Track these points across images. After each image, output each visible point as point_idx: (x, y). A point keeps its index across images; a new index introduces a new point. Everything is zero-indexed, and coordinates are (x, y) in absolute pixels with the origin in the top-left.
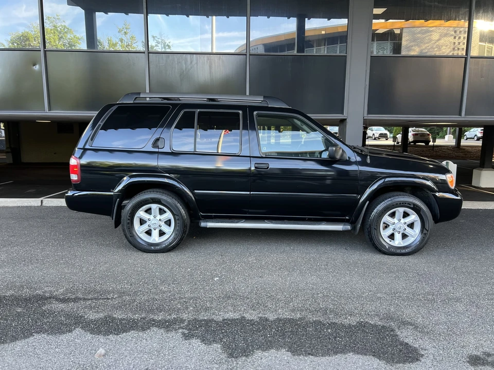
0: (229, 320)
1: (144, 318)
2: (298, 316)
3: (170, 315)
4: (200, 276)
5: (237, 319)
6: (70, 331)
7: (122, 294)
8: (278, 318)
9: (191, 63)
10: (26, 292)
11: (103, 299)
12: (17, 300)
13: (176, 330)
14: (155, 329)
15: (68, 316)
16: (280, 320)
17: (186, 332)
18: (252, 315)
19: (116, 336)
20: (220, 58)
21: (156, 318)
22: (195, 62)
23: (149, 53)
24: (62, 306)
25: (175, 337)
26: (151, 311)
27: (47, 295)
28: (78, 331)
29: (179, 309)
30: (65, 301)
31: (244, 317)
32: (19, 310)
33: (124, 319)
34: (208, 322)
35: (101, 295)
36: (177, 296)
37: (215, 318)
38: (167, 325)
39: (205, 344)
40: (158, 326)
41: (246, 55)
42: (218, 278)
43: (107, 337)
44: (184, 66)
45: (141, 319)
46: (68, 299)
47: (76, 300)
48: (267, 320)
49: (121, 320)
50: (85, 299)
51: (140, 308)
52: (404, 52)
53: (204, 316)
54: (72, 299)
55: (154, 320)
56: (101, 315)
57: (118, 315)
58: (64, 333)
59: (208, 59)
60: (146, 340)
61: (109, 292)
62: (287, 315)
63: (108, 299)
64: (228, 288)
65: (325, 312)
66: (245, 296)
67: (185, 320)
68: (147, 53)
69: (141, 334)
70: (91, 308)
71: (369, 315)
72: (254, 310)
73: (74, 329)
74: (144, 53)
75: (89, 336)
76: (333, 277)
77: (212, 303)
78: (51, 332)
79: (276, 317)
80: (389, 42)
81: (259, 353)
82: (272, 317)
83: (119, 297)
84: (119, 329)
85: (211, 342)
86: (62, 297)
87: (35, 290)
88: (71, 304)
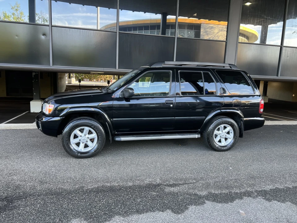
1: (231, 192)
3: (240, 189)
11: (190, 183)
17: (264, 198)
18: (279, 186)
31: (277, 188)
32: (155, 193)
33: (221, 193)
34: (266, 192)
35: (185, 181)
37: (265, 189)
39: (282, 203)
43: (229, 204)
45: (229, 193)
47: (175, 185)
50: (180, 184)
52: (201, 38)
55: (237, 193)
63: (193, 183)
69: (243, 201)
73: (204, 201)
78: (195, 204)
80: (193, 30)
83: (197, 182)
84: (227, 199)
85: (283, 201)
86: (165, 184)
87: (143, 181)
88: (178, 188)
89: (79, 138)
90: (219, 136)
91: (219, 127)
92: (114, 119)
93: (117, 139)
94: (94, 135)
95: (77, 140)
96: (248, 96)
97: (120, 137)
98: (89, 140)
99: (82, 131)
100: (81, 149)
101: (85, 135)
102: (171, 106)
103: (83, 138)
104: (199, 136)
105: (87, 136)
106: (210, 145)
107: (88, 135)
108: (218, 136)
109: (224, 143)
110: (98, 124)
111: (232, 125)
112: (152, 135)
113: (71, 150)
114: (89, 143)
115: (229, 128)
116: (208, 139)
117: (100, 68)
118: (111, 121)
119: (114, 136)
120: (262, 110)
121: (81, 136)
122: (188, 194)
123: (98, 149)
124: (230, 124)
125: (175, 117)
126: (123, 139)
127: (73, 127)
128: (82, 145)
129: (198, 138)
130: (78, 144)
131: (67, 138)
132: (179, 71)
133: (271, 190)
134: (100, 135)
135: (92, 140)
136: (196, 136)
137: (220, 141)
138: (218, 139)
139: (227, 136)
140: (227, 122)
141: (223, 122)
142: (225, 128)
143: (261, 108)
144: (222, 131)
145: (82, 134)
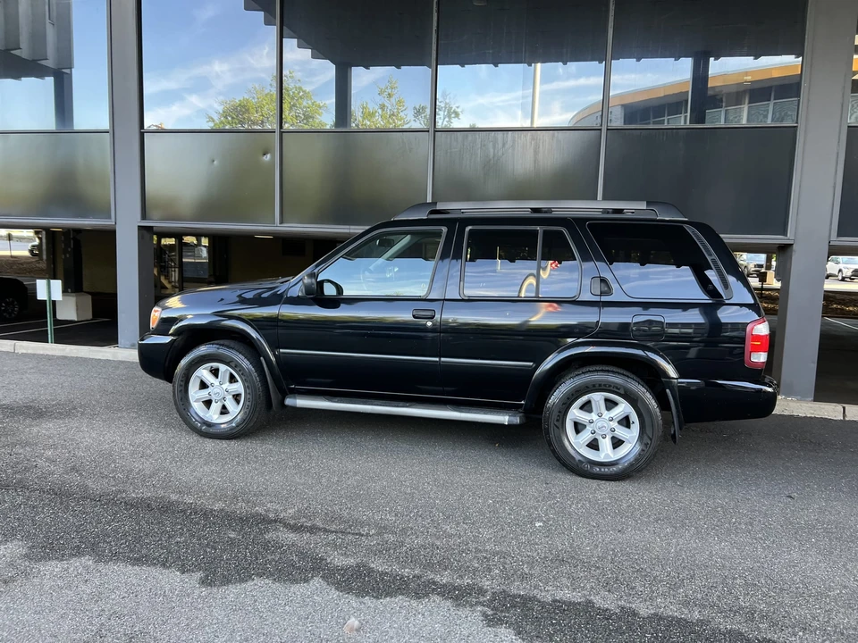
0: (564, 602)
1: (419, 577)
2: (696, 615)
3: (461, 577)
4: (509, 514)
5: (579, 604)
6: (306, 581)
7: (382, 529)
8: (656, 615)
9: (504, 145)
10: (241, 508)
11: (353, 534)
12: (228, 519)
13: (471, 606)
14: (437, 599)
15: (302, 555)
16: (661, 618)
17: (490, 612)
18: (606, 601)
19: (375, 600)
20: (553, 136)
21: (438, 579)
22: (509, 142)
23: (435, 131)
24: (292, 537)
25: (470, 620)
26: (429, 566)
27: (271, 516)
28: (317, 582)
29: (476, 570)
30: (296, 529)
31: (590, 602)
32: (233, 535)
33: (386, 573)
34: (526, 602)
35: (350, 527)
36: (472, 546)
37: (540, 595)
38: (458, 595)
40: (442, 594)
41: (600, 130)
42: (541, 524)
43: (362, 599)
44: (492, 150)
45: (414, 577)
46: (302, 526)
47: (313, 530)
48: (635, 614)
49: (383, 574)
50: (326, 531)
51: (411, 558)
53: (518, 588)
54: (307, 527)
55: (434, 583)
56: (351, 561)
57: (378, 565)
58: (295, 581)
59: (533, 139)
60: (423, 615)
61: (362, 524)
62: (673, 611)
63: (362, 535)
64: (561, 543)
65: (750, 615)
66: (592, 563)
67: (486, 591)
68: (432, 131)
69: (414, 603)
70: (336, 547)
71: (842, 634)
72: (609, 591)
73: (312, 577)
74: (428, 131)
75: (334, 593)
76: (764, 548)
77: (533, 567)
78: (278, 577)
79: (652, 612)
82: (644, 610)
83: (379, 534)
84: (379, 589)
86: (293, 522)
88: (306, 536)
89: (210, 389)
90: (589, 428)
91: (584, 399)
92: (281, 350)
93: (289, 401)
94: (238, 387)
95: (204, 394)
96: (699, 306)
97: (295, 398)
98: (229, 398)
99: (215, 372)
100: (213, 415)
101: (221, 384)
102: (429, 324)
103: (216, 391)
104: (517, 420)
105: (227, 385)
106: (554, 452)
107: (228, 383)
108: (587, 428)
109: (606, 453)
110: (245, 360)
111: (629, 398)
114: (230, 404)
115: (624, 408)
116: (547, 431)
118: (274, 355)
119: (285, 393)
120: (760, 358)
121: (212, 385)
123: (243, 420)
124: (622, 392)
125: (440, 357)
126: (302, 403)
127: (193, 361)
128: (216, 408)
129: (510, 426)
130: (207, 404)
131: (182, 385)
132: (468, 228)
134: (248, 387)
135: (236, 398)
136: (503, 419)
137: (594, 445)
138: (586, 436)
139: (621, 432)
140: (610, 386)
141: (594, 386)
142: (610, 404)
143: (757, 349)
144: (600, 415)
145: (215, 382)
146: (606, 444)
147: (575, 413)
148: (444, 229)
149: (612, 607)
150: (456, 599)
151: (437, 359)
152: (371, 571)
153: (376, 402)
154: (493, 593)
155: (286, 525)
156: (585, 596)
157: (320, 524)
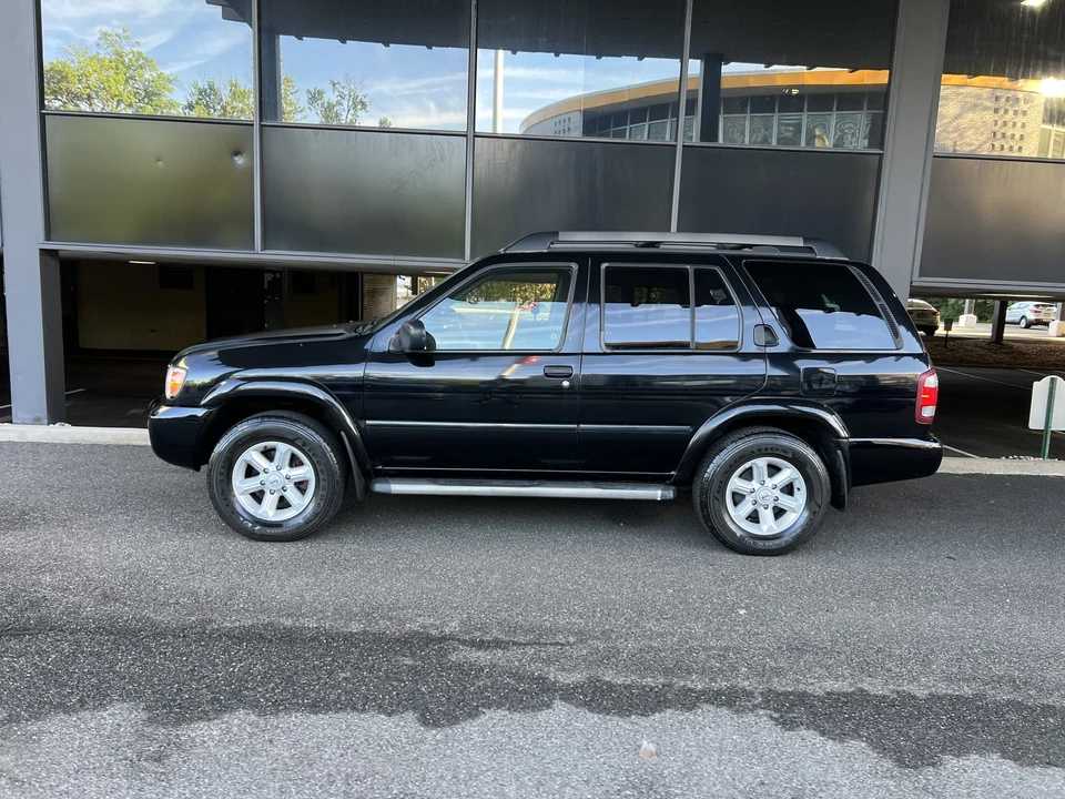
0: (838, 694)
1: (670, 685)
2: (968, 690)
3: (712, 680)
4: (702, 604)
5: (853, 693)
6: (547, 706)
7: (582, 637)
8: (932, 694)
11: (551, 644)
13: (751, 710)
14: (706, 707)
17: (776, 715)
18: (875, 687)
19: (644, 719)
21: (690, 685)
24: (482, 657)
25: (761, 725)
27: (434, 632)
30: (479, 645)
31: (862, 690)
32: (409, 662)
33: (629, 685)
34: (802, 698)
35: (540, 636)
37: (810, 689)
38: (731, 700)
39: (834, 740)
40: (710, 702)
41: (675, 146)
42: (745, 611)
43: (629, 719)
45: (663, 686)
46: (482, 641)
47: (498, 644)
49: (627, 687)
50: (515, 643)
51: (639, 663)
53: (778, 685)
54: (489, 642)
55: (692, 690)
56: (579, 677)
57: (611, 677)
58: (536, 708)
61: (552, 632)
62: (943, 689)
63: (562, 645)
64: (781, 630)
66: (829, 648)
67: (752, 692)
68: (471, 135)
69: (689, 716)
70: (548, 662)
72: (870, 676)
73: (550, 700)
74: (466, 136)
75: (594, 718)
77: (776, 660)
78: (511, 706)
79: (927, 692)
81: (951, 762)
83: (581, 642)
84: (637, 704)
85: (841, 737)
86: (467, 638)
87: (401, 622)
88: (500, 653)
89: (262, 476)
90: (749, 499)
91: (747, 465)
92: (368, 422)
93: (379, 487)
94: (306, 471)
95: (253, 484)
96: (870, 357)
97: (389, 483)
98: (290, 486)
99: (269, 454)
100: (268, 511)
101: (279, 469)
102: (566, 384)
103: (271, 479)
104: (670, 494)
105: (286, 471)
107: (288, 468)
108: (747, 498)
109: (768, 526)
110: (317, 436)
111: (799, 463)
112: (500, 482)
113: (234, 511)
114: (292, 495)
115: (789, 473)
116: (704, 505)
117: (409, 258)
118: (358, 428)
119: (371, 475)
120: (928, 412)
121: (265, 471)
122: (512, 675)
123: (315, 515)
124: (790, 455)
125: (578, 423)
126: (399, 488)
128: (270, 501)
129: (664, 502)
130: (258, 496)
131: (221, 474)
132: (604, 266)
133: (828, 694)
134: (322, 471)
135: (301, 486)
136: (656, 493)
137: (754, 517)
138: (746, 508)
139: (785, 501)
140: (777, 450)
141: (760, 450)
142: (774, 470)
143: (926, 403)
144: (763, 483)
145: (271, 467)
146: (767, 515)
147: (735, 483)
148: (575, 266)
149: (886, 693)
150: (730, 704)
151: (575, 426)
152: (611, 686)
153: (494, 482)
154: (762, 693)
155: (464, 642)
156: (851, 685)
157: (501, 636)
